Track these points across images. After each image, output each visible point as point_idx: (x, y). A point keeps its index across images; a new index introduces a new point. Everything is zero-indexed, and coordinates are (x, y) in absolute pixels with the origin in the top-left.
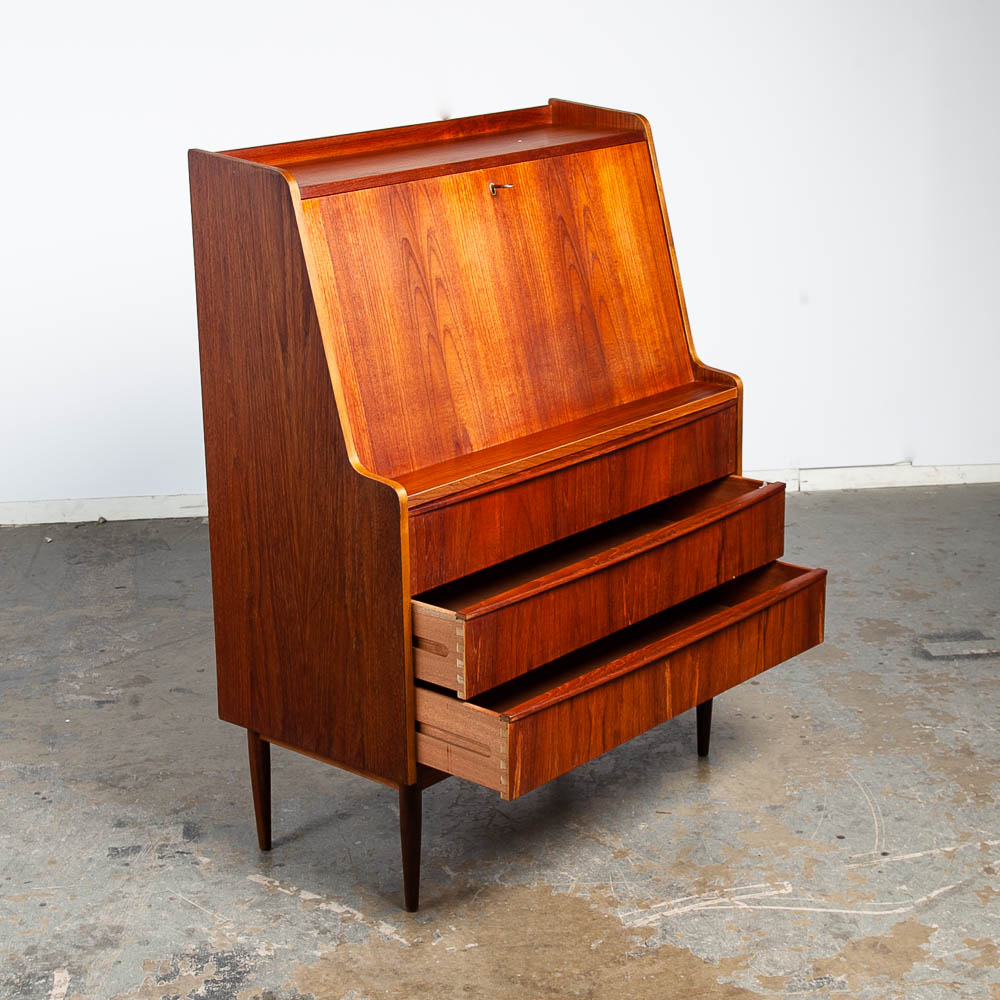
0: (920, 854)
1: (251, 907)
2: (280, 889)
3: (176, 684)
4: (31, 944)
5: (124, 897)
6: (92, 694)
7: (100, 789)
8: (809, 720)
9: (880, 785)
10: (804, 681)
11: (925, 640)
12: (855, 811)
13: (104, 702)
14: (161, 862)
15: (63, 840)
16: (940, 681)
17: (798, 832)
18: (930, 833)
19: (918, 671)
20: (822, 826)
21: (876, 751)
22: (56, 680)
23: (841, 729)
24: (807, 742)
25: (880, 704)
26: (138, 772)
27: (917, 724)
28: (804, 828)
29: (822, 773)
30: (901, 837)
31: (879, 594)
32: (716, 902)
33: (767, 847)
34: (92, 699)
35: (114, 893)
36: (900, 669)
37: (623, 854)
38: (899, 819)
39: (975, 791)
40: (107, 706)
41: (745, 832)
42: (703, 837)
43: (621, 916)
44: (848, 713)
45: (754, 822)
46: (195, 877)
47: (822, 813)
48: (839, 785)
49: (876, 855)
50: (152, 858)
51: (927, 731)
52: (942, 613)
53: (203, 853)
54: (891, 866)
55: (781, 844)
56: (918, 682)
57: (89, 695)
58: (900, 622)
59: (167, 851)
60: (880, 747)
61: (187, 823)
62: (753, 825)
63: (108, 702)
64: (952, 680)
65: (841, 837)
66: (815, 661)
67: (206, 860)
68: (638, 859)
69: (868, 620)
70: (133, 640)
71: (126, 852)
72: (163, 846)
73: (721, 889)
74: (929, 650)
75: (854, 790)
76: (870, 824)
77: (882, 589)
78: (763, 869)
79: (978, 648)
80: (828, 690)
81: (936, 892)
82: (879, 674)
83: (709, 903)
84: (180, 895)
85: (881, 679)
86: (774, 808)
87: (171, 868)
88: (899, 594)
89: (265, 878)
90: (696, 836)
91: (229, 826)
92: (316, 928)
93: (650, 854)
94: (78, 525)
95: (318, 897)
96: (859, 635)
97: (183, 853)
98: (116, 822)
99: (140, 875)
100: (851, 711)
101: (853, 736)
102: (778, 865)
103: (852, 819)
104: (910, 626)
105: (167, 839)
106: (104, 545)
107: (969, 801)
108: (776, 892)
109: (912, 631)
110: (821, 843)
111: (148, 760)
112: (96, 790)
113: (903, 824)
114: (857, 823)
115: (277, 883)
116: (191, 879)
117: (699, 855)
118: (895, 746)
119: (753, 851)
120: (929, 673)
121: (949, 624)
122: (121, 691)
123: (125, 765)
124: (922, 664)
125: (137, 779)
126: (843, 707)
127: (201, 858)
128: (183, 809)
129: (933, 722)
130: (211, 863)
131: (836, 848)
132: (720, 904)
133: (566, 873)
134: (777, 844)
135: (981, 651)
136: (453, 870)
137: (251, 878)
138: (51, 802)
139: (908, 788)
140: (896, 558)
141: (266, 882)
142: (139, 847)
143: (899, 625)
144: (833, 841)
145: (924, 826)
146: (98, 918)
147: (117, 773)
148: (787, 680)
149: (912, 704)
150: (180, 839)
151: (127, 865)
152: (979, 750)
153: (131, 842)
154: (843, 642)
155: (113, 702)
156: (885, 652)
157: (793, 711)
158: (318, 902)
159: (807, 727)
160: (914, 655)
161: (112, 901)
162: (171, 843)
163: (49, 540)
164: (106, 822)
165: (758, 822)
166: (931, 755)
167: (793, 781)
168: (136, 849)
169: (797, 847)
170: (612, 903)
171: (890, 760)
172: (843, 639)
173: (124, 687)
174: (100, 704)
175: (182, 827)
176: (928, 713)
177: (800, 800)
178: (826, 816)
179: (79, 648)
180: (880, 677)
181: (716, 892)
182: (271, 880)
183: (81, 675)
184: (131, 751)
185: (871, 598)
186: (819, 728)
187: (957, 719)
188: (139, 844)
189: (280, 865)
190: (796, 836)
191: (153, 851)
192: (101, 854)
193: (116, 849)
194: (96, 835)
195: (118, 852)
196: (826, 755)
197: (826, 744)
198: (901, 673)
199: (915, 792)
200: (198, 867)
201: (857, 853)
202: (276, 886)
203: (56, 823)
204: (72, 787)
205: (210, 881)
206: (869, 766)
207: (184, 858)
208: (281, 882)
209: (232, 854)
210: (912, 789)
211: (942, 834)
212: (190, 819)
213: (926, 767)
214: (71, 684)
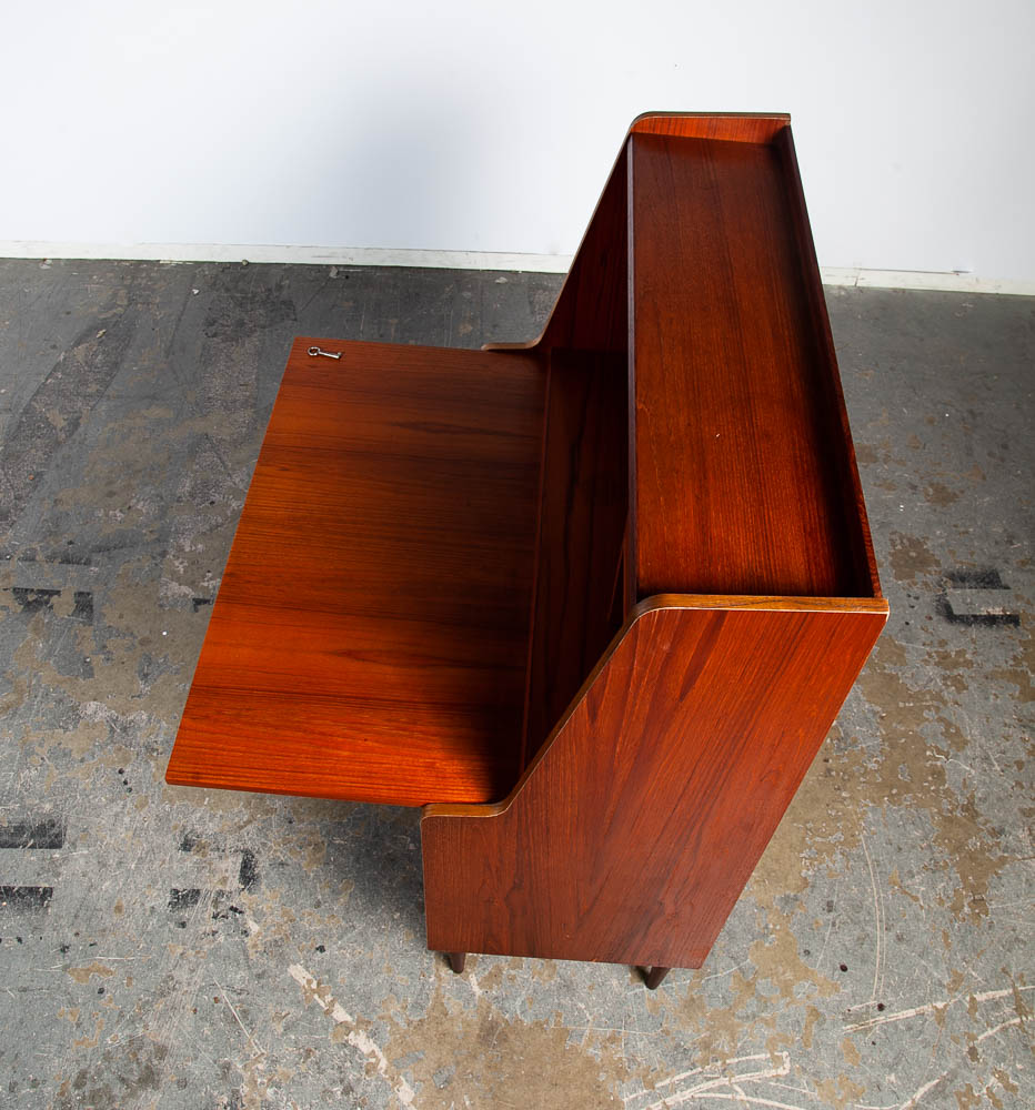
0: (911, 1013)
1: (287, 1029)
2: (316, 996)
4: (83, 1066)
5: (174, 989)
6: (192, 584)
9: (888, 868)
11: (950, 583)
12: (861, 916)
13: (200, 601)
14: (214, 925)
15: (133, 866)
16: (956, 665)
17: (805, 952)
18: (926, 970)
19: (939, 643)
20: (828, 942)
21: (890, 798)
22: (165, 554)
23: (861, 750)
24: (829, 770)
25: (901, 705)
27: (930, 749)
28: (812, 946)
29: (839, 834)
30: (899, 976)
31: (914, 487)
32: (717, 1083)
33: (774, 980)
34: (191, 593)
35: (165, 982)
36: (923, 636)
38: (900, 939)
39: (974, 889)
40: (202, 607)
41: (756, 946)
43: (625, 1100)
44: (870, 715)
46: (242, 959)
47: (831, 916)
48: (852, 863)
49: (873, 1008)
50: (207, 915)
51: (939, 763)
52: (967, 532)
53: (254, 914)
54: (885, 1032)
55: (788, 975)
56: (938, 664)
57: (189, 586)
58: (928, 545)
59: (222, 905)
60: (894, 791)
61: (246, 852)
62: (765, 932)
63: (204, 601)
64: (969, 664)
65: (844, 968)
67: (254, 929)
69: (901, 538)
71: (185, 899)
72: (219, 893)
73: (724, 1056)
74: (951, 602)
75: (864, 874)
76: (873, 944)
77: (916, 481)
78: (766, 1022)
79: (995, 604)
81: (922, 1091)
82: (904, 644)
83: (710, 1084)
84: (224, 993)
85: (905, 655)
86: (786, 900)
87: (222, 938)
88: (931, 491)
89: (305, 973)
91: (282, 864)
92: (342, 1081)
94: (223, 268)
95: (349, 1019)
96: (891, 564)
97: (236, 910)
98: (183, 840)
99: (193, 948)
100: (875, 713)
102: (783, 1016)
103: (857, 933)
104: (937, 553)
105: (224, 881)
106: (241, 305)
107: (966, 909)
108: (773, 1072)
109: (938, 563)
110: (825, 978)
113: (903, 947)
114: (860, 941)
115: (314, 986)
116: (238, 964)
117: (711, 986)
118: (907, 789)
119: (760, 985)
120: (948, 648)
121: (972, 554)
124: (945, 630)
126: (867, 705)
127: (250, 924)
128: (246, 824)
129: (944, 744)
130: (258, 935)
131: (837, 990)
132: (721, 1089)
133: (583, 1005)
134: (784, 973)
135: (997, 611)
137: (292, 970)
138: (130, 790)
139: (913, 876)
140: (931, 421)
141: (305, 982)
142: (198, 892)
143: (928, 551)
144: (836, 976)
145: (921, 956)
146: (146, 1027)
149: (928, 708)
150: (236, 882)
151: (183, 925)
152: (981, 808)
153: (193, 881)
155: (208, 602)
156: (912, 601)
158: (348, 1028)
159: (831, 740)
160: (938, 613)
161: (162, 995)
162: (228, 889)
163: (196, 292)
164: (175, 838)
165: (771, 926)
166: (938, 812)
167: (810, 848)
168: (195, 895)
169: (801, 983)
170: (621, 1073)
171: (901, 817)
174: (198, 602)
175: (240, 859)
176: (943, 728)
177: (813, 887)
178: (834, 924)
179: (192, 495)
180: (903, 649)
181: (719, 1063)
182: (310, 977)
183: (187, 547)
186: (842, 746)
187: (966, 743)
188: (198, 886)
189: (321, 949)
190: (803, 959)
191: (210, 902)
192: (161, 900)
193: (177, 891)
194: (164, 862)
195: (178, 898)
196: (845, 799)
197: (846, 777)
198: (924, 645)
199: (918, 885)
200: (246, 940)
201: (855, 1002)
202: (314, 991)
203: (130, 833)
204: (152, 763)
205: (255, 971)
206: (881, 828)
207: (236, 920)
208: (319, 984)
209: (280, 920)
210: (917, 879)
211: (936, 974)
212: (249, 845)
213: (932, 837)
214: (177, 564)
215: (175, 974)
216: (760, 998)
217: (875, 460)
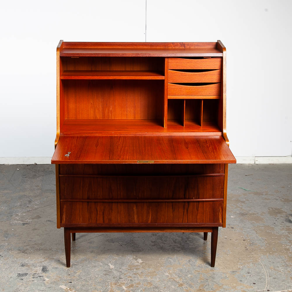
2: (69, 291)
3: (48, 219)
5: (19, 291)
6: (22, 221)
7: (18, 253)
8: (249, 242)
9: (269, 266)
10: (248, 228)
11: (290, 216)
12: (260, 274)
13: (25, 224)
14: (33, 279)
15: (4, 270)
17: (240, 281)
18: (285, 284)
19: (287, 227)
20: (248, 279)
21: (270, 254)
22: (12, 216)
23: (259, 245)
24: (247, 249)
25: (273, 237)
26: (31, 248)
27: (284, 245)
28: (243, 280)
29: (251, 260)
30: (275, 285)
31: (277, 199)
33: (229, 286)
34: (22, 222)
36: (281, 225)
37: (181, 285)
38: (274, 278)
40: (26, 225)
41: (222, 280)
42: (209, 280)
44: (262, 240)
45: (226, 276)
46: (43, 285)
47: (249, 274)
48: (256, 265)
49: (265, 290)
50: (30, 278)
51: (287, 248)
53: (47, 277)
55: (234, 285)
56: (286, 230)
57: (21, 221)
58: (282, 209)
59: (36, 276)
60: (271, 253)
61: (44, 266)
62: (226, 277)
63: (26, 224)
65: (254, 284)
66: (254, 221)
67: (47, 279)
68: (186, 287)
69: (272, 208)
70: (38, 204)
71: (23, 275)
72: (35, 274)
74: (291, 219)
75: (261, 267)
76: (265, 279)
77: (278, 198)
80: (256, 231)
82: (273, 227)
84: (37, 291)
85: (274, 229)
86: (233, 272)
87: (36, 281)
88: (283, 200)
89: (65, 287)
90: (206, 280)
91: (57, 268)
93: (190, 286)
94: (28, 165)
96: (268, 213)
97: (41, 276)
98: (21, 265)
99: (26, 283)
100: (263, 239)
101: (263, 248)
103: (259, 277)
104: (286, 211)
105: (36, 271)
106: (35, 172)
109: (286, 213)
110: (248, 285)
111: (36, 244)
112: (17, 253)
113: (276, 280)
114: (260, 279)
115: (69, 289)
116: (42, 286)
117: (207, 287)
118: (276, 252)
119: (224, 287)
120: (290, 227)
122: (31, 220)
123: (28, 245)
124: (288, 224)
125: (31, 250)
126: (260, 238)
127: (46, 279)
128: (43, 261)
129: (290, 244)
130: (48, 280)
131: (252, 287)
133: (162, 291)
134: (233, 284)
136: (126, 288)
137: (61, 286)
138: (2, 257)
139: (279, 267)
140: (283, 187)
141: (65, 288)
142: (27, 274)
143: (282, 210)
144: (252, 285)
145: (283, 281)
147: (25, 248)
148: (243, 227)
149: (283, 238)
150: (40, 272)
151: (22, 280)
153: (25, 272)
154: (263, 215)
155: (28, 224)
156: (276, 219)
157: (244, 238)
159: (248, 244)
160: (286, 221)
162: (38, 273)
163: (18, 169)
164: (18, 264)
165: (228, 276)
166: (288, 256)
167: (241, 263)
168: (26, 274)
169: (239, 286)
171: (274, 257)
172: (263, 214)
173: (32, 219)
174: (24, 224)
175: (42, 267)
176: (288, 241)
177: (242, 269)
178: (250, 276)
179: (21, 205)
180: (273, 228)
182: (67, 287)
183: (20, 215)
184: (30, 241)
185: (274, 201)
186: (252, 245)
188: (27, 272)
189: (71, 282)
190: (239, 282)
191: (31, 275)
192: (15, 275)
193: (20, 274)
194: (15, 269)
195: (20, 275)
196: (253, 254)
197: (253, 250)
198: (281, 227)
199: (281, 269)
200: (44, 281)
201: (259, 289)
202: (68, 290)
203: (3, 264)
204: (10, 252)
205: (48, 287)
206: (267, 259)
207: (41, 278)
208: (70, 289)
209: (56, 278)
210: (280, 268)
211: (288, 285)
212: (45, 265)
213: (285, 261)
214: (16, 217)
215: (20, 288)
216: (224, 289)
217: (262, 195)
